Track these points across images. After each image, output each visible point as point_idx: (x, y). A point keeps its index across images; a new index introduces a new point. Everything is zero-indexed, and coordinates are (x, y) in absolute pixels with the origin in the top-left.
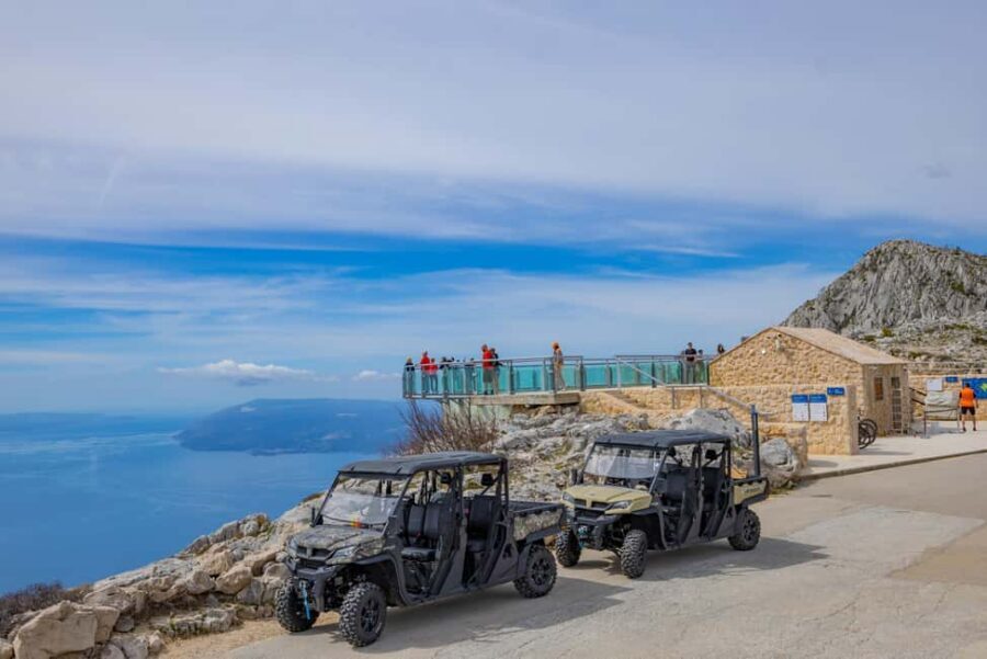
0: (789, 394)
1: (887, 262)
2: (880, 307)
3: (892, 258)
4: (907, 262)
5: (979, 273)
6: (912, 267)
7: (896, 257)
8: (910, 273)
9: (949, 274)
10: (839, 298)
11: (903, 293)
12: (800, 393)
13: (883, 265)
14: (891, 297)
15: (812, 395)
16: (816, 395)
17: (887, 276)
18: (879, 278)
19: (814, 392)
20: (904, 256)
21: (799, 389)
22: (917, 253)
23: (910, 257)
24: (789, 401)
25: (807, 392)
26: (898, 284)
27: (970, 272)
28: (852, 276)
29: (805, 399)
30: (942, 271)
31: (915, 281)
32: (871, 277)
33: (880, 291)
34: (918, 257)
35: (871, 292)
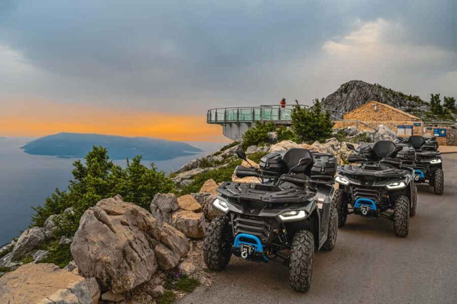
0: (397, 125)
1: (352, 89)
2: (347, 108)
3: (354, 88)
4: (360, 90)
5: (389, 96)
6: (362, 92)
7: (356, 87)
8: (361, 94)
9: (377, 96)
10: (331, 103)
11: (357, 102)
12: (401, 125)
13: (350, 90)
14: (352, 104)
15: (406, 126)
16: (409, 126)
17: (351, 95)
18: (347, 96)
19: (407, 124)
20: (359, 87)
21: (401, 123)
22: (364, 87)
23: (361, 88)
24: (396, 128)
25: (405, 124)
26: (356, 99)
27: (385, 96)
28: (336, 94)
29: (404, 127)
30: (374, 94)
31: (363, 98)
32: (345, 95)
33: (348, 101)
34: (365, 88)
35: (344, 102)
